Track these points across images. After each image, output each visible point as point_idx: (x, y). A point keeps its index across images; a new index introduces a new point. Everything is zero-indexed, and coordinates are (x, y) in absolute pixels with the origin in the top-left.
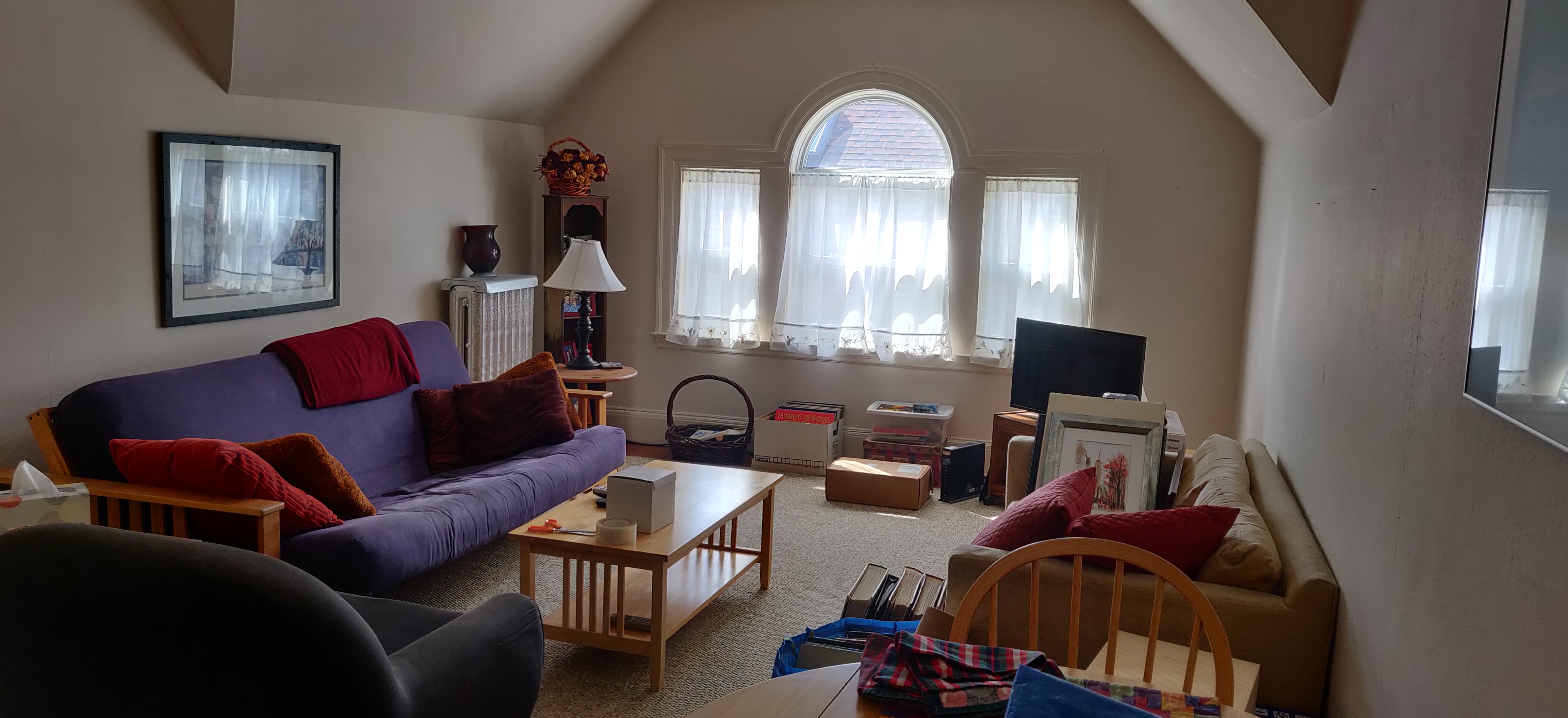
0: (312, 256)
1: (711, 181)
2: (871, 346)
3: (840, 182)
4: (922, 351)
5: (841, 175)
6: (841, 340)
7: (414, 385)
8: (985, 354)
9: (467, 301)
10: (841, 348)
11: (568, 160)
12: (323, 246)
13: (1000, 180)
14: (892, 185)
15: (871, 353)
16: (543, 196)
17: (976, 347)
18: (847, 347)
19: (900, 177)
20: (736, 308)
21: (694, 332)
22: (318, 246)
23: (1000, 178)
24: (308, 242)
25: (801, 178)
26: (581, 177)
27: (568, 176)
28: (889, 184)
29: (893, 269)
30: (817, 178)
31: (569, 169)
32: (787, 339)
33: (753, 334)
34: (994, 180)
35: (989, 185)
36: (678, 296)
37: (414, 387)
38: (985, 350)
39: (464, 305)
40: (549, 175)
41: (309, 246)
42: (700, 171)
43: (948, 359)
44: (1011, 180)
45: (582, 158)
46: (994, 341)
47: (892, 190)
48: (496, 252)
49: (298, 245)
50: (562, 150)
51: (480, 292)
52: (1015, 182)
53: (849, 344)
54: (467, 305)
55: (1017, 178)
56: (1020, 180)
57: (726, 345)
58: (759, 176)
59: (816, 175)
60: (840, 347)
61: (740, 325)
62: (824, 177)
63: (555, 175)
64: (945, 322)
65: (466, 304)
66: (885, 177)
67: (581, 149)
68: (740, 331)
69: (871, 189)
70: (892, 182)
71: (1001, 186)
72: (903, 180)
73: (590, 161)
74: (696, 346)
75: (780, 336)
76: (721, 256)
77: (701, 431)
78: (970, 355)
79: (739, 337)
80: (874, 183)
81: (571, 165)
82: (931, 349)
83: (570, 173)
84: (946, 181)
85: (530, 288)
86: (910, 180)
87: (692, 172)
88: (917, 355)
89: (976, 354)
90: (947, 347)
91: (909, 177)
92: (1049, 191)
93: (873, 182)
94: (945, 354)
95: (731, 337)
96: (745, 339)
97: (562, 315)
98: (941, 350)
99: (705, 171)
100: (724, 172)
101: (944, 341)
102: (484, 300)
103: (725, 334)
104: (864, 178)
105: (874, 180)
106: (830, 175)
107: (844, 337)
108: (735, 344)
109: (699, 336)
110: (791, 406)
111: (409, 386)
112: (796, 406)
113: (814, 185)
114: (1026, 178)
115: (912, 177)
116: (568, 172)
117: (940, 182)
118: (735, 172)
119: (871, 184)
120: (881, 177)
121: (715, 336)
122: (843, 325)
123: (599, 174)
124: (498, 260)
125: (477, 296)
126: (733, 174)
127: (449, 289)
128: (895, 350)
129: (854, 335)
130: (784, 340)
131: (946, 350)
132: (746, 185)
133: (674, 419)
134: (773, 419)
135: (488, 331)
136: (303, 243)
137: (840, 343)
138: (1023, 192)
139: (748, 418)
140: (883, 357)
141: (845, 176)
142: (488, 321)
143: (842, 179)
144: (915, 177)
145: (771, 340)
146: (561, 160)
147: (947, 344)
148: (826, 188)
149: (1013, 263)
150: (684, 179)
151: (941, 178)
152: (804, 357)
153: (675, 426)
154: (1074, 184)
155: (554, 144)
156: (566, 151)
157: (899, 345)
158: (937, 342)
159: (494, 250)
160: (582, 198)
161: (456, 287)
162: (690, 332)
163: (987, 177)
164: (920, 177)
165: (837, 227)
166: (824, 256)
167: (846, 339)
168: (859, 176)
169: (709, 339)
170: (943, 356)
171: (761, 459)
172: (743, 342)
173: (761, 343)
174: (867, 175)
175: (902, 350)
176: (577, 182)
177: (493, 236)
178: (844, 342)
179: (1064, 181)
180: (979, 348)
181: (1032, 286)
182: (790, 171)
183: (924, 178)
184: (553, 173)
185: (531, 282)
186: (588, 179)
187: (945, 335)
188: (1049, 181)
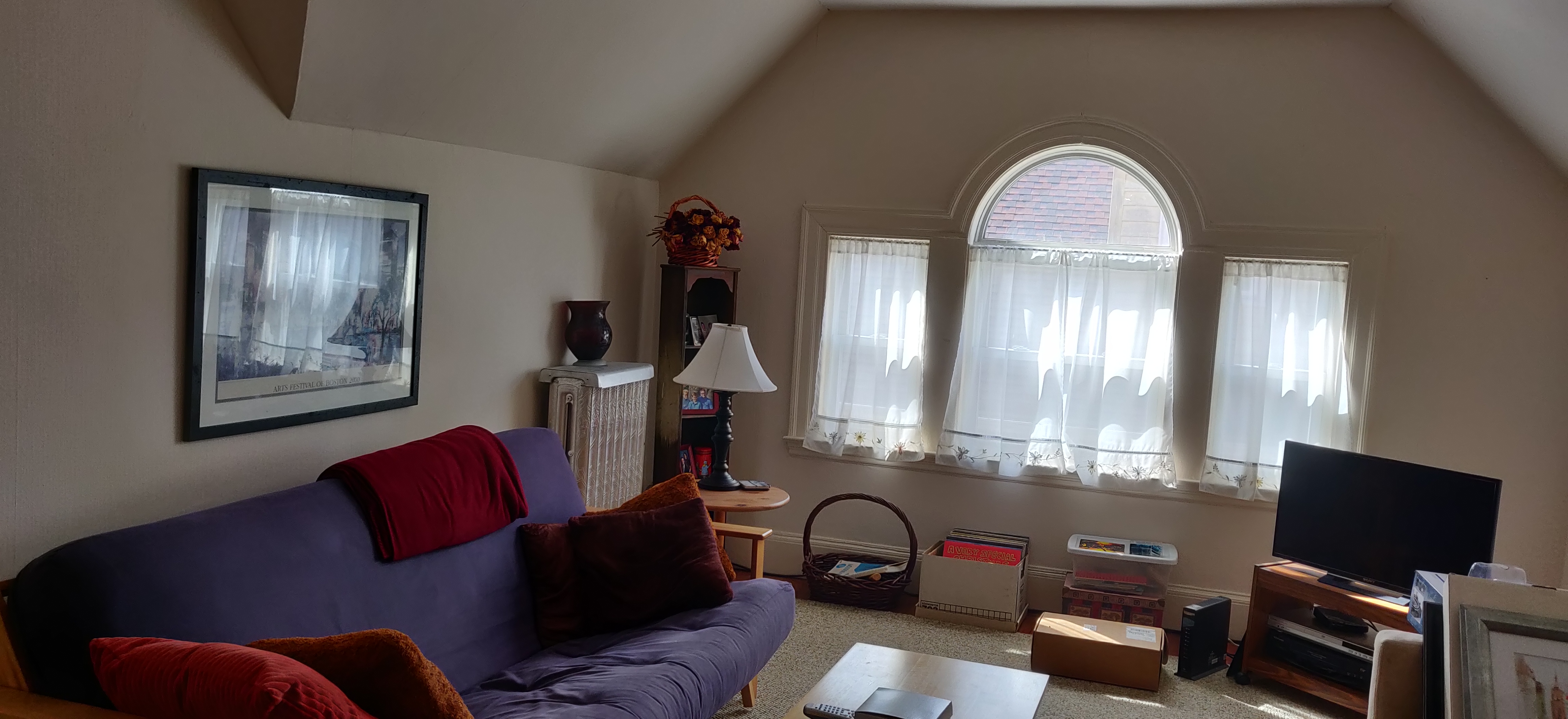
0: (386, 340)
1: (867, 252)
2: (1070, 465)
3: (1033, 257)
4: (1136, 474)
5: (1034, 250)
6: (1029, 455)
7: (520, 519)
8: (1218, 480)
9: (571, 398)
10: (1029, 466)
11: (698, 222)
12: (401, 327)
13: (1243, 261)
14: (1100, 264)
15: (1069, 473)
16: (661, 266)
17: (1206, 471)
18: (1036, 464)
19: (1111, 254)
20: (893, 409)
21: (840, 438)
22: (394, 327)
23: (1243, 259)
24: (383, 321)
25: (982, 252)
26: (713, 244)
27: (696, 242)
28: (1097, 262)
29: (1102, 369)
30: (1003, 252)
31: (698, 234)
32: (958, 451)
33: (914, 443)
34: (1234, 261)
35: (1227, 267)
36: (819, 392)
37: (519, 522)
38: (1218, 475)
39: (567, 402)
40: (673, 241)
41: (383, 326)
42: (852, 240)
43: (1171, 486)
44: (1257, 261)
45: (714, 221)
46: (1230, 464)
47: (1100, 269)
48: (608, 335)
49: (370, 325)
50: (688, 210)
51: (590, 386)
52: (1262, 265)
53: (1039, 461)
54: (572, 402)
55: (1266, 259)
56: (1269, 262)
57: (880, 457)
58: (927, 247)
59: (1001, 248)
60: (1028, 464)
61: (898, 431)
62: (1012, 251)
63: (680, 240)
64: (1167, 437)
65: (571, 400)
66: (1091, 253)
67: (712, 210)
68: (898, 440)
69: (1072, 267)
70: (1101, 260)
71: (1243, 269)
72: (1115, 257)
73: (724, 225)
74: (841, 455)
75: (949, 447)
76: (875, 344)
77: (843, 562)
78: (1199, 481)
79: (896, 447)
80: (1077, 261)
81: (700, 229)
82: (1148, 471)
83: (699, 238)
84: (1172, 260)
85: (644, 381)
86: (1124, 258)
87: (842, 241)
88: (1130, 478)
89: (1207, 479)
90: (1168, 470)
91: (1123, 254)
92: (1308, 277)
93: (1076, 259)
94: (1167, 479)
95: (886, 446)
96: (903, 449)
97: (680, 413)
98: (1160, 473)
99: (858, 240)
100: (883, 241)
101: (1165, 462)
102: (593, 395)
103: (879, 442)
104: (1065, 253)
105: (1077, 256)
106: (1020, 249)
107: (1033, 452)
108: (890, 455)
109: (845, 443)
110: (963, 536)
111: (512, 520)
112: (969, 537)
113: (1000, 260)
114: (1277, 260)
115: (1127, 254)
116: (697, 238)
117: (1164, 261)
118: (897, 242)
119: (1074, 261)
120: (1087, 252)
121: (865, 443)
122: (1032, 436)
123: (732, 240)
124: (609, 345)
125: (584, 392)
126: (894, 244)
127: (549, 381)
128: (1100, 471)
129: (1045, 450)
130: (953, 452)
131: (1167, 474)
132: (911, 259)
133: (811, 545)
134: (940, 553)
135: (596, 436)
136: (375, 322)
137: (1028, 459)
138: (1273, 277)
139: (909, 549)
140: (1086, 478)
141: (1040, 250)
142: (596, 423)
143: (1035, 254)
144: (1132, 254)
145: (937, 452)
146: (689, 222)
147: (1170, 466)
148: (1014, 264)
149: (1258, 367)
150: (832, 249)
151: (1165, 256)
152: (978, 474)
153: (813, 556)
154: (1341, 269)
155: (678, 203)
156: (695, 211)
157: (1105, 466)
158: (1156, 463)
159: (605, 333)
160: (710, 270)
161: (559, 379)
162: (834, 437)
163: (1226, 257)
164: (1138, 255)
165: (1027, 312)
166: (1009, 350)
167: (1036, 455)
168: (1058, 251)
169: (857, 447)
170: (1164, 481)
171: (928, 606)
172: (901, 452)
173: (926, 455)
174: (1068, 250)
175: (1110, 472)
176: (707, 250)
177: (604, 314)
178: (1033, 458)
179: (1329, 265)
180: (1210, 473)
181: (1282, 396)
182: (968, 243)
183: (1143, 255)
184: (679, 239)
185: (646, 373)
186: (720, 247)
187: (1166, 454)
188: (1309, 265)
